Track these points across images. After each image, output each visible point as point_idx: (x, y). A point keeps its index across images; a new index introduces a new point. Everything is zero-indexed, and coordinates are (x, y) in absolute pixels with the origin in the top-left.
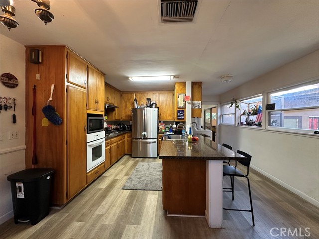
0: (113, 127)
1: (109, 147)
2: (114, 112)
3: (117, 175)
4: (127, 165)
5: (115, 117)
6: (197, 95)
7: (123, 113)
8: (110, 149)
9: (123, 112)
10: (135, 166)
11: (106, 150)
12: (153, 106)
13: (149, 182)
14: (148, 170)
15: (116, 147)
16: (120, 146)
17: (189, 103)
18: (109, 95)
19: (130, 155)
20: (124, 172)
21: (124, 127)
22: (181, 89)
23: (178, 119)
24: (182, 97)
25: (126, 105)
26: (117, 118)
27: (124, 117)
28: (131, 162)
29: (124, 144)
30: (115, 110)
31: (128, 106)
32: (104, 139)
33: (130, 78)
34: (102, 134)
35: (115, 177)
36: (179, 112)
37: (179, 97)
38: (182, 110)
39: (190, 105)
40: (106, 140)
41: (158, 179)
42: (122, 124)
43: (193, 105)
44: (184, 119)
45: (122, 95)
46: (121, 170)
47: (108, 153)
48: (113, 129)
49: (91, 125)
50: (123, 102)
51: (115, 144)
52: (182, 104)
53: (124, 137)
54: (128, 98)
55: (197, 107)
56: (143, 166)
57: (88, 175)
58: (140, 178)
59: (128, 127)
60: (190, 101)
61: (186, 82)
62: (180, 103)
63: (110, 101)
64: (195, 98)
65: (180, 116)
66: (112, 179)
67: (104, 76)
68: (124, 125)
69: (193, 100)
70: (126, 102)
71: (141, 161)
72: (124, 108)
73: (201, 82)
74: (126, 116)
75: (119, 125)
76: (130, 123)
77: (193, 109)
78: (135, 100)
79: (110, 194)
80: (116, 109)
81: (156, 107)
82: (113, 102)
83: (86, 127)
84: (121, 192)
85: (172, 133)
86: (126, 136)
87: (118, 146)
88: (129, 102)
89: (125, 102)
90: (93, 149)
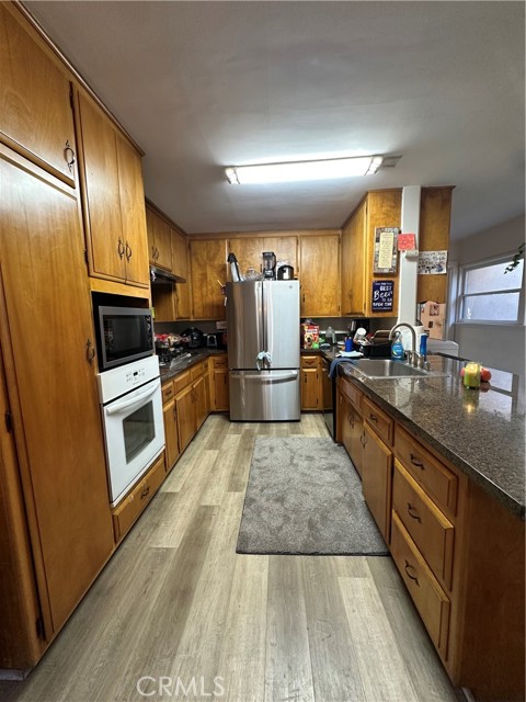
0: (173, 339)
1: (172, 403)
2: (173, 296)
3: (205, 486)
4: (224, 447)
5: (177, 312)
6: (434, 231)
7: (197, 300)
8: (175, 409)
9: (197, 294)
10: (250, 449)
11: (164, 413)
12: (286, 275)
13: (317, 517)
14: (291, 463)
15: (189, 397)
16: (199, 393)
17: (410, 258)
18: (157, 241)
19: (226, 415)
20: (224, 473)
21: (202, 339)
22: (387, 215)
23: (374, 310)
24: (388, 238)
25: (204, 276)
26: (182, 314)
27: (199, 311)
28: (233, 439)
29: (207, 384)
30: (175, 289)
31: (210, 277)
32: (158, 381)
33: (229, 172)
34: (150, 365)
35: (201, 498)
36: (376, 287)
37: (378, 240)
38: (385, 283)
39: (414, 265)
40: (163, 383)
41: (339, 500)
42: (196, 330)
43: (422, 264)
44: (391, 309)
45: (190, 247)
46: (214, 469)
47: (172, 419)
48: (175, 345)
49: (110, 334)
50: (195, 265)
51: (186, 391)
52: (385, 263)
53: (206, 366)
54: (208, 253)
55: (434, 272)
56: (272, 449)
57: (117, 513)
58: (281, 500)
59: (212, 339)
60: (415, 252)
61: (400, 190)
62: (380, 259)
63: (160, 261)
64: (428, 242)
65: (380, 300)
66: (194, 508)
67: (141, 160)
68: (201, 333)
69: (421, 248)
70: (202, 267)
71: (261, 433)
72: (198, 284)
73: (451, 188)
74: (204, 307)
75: (188, 332)
76: (219, 325)
77: (420, 278)
78: (232, 258)
79: (202, 579)
80: (178, 285)
81: (292, 277)
82: (169, 266)
83: (93, 346)
84: (238, 566)
85: (355, 354)
86: (210, 362)
87: (193, 395)
88: (212, 266)
89: (199, 265)
90: (126, 421)
